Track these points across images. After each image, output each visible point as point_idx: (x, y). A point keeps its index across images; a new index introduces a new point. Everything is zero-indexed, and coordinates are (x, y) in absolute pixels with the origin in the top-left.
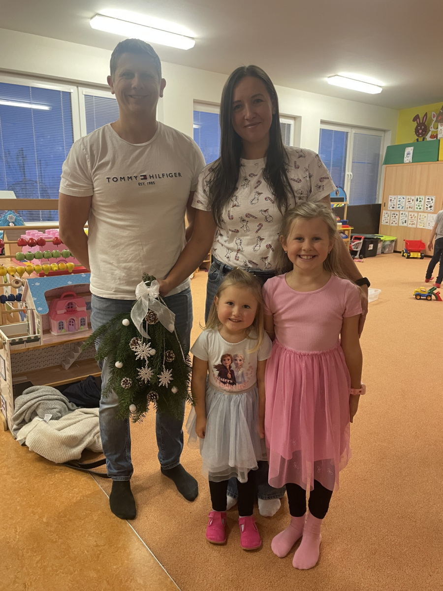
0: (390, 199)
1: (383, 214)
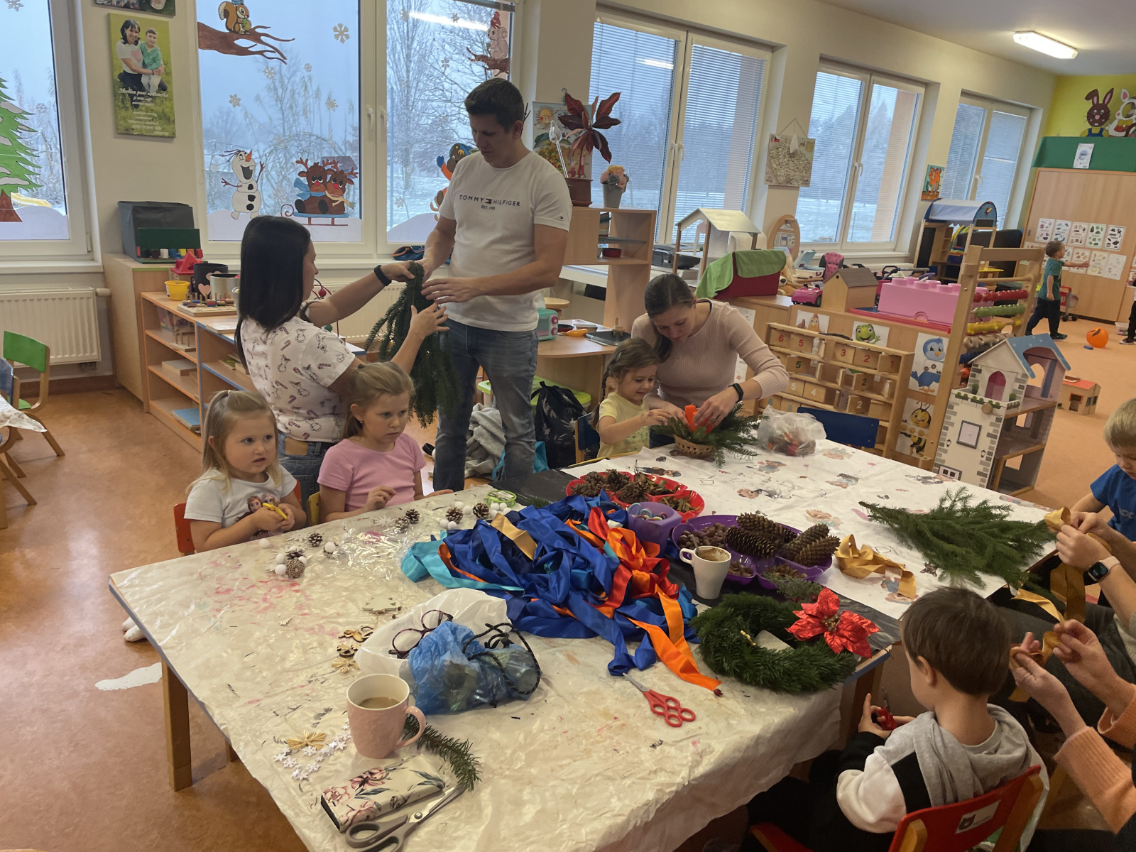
0: (1040, 224)
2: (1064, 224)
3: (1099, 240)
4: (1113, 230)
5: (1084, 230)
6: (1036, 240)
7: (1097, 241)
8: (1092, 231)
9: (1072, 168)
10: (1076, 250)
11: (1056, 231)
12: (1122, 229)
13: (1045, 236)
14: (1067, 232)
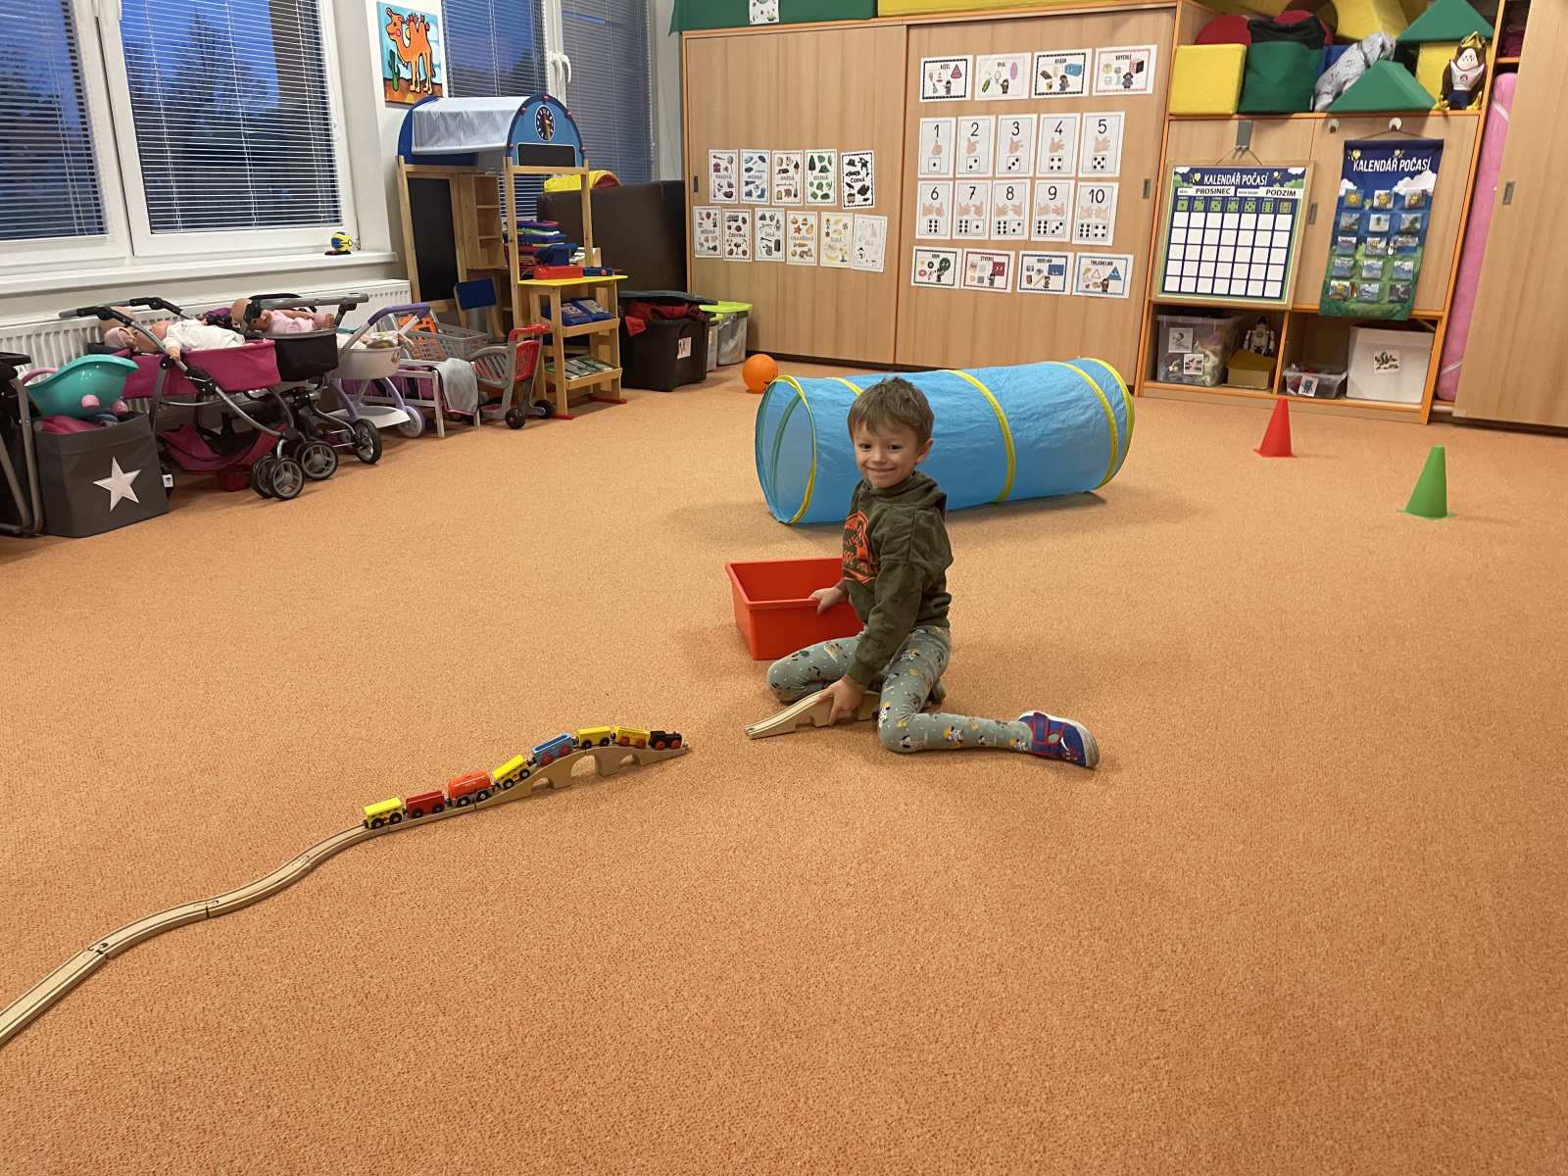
0: (713, 161)
1: (697, 220)
2: (756, 158)
3: (829, 185)
4: (851, 163)
5: (796, 166)
6: (712, 200)
7: (826, 190)
8: (812, 167)
9: (748, 25)
10: (791, 215)
11: (745, 176)
12: (867, 158)
13: (726, 189)
14: (765, 176)
